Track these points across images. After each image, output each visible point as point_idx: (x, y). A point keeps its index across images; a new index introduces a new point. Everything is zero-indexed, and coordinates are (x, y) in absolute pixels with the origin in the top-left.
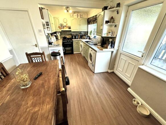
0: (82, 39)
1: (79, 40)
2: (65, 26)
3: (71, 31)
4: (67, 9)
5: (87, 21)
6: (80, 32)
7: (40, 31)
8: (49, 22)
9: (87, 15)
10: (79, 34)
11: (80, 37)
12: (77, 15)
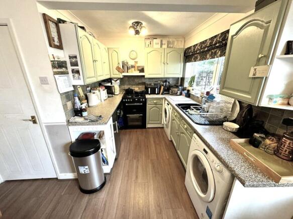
0: (168, 94)
1: (162, 98)
2: (133, 67)
3: (144, 76)
4: (134, 29)
5: (182, 55)
6: (165, 80)
7: (44, 81)
8: (78, 57)
9: (185, 41)
10: (162, 83)
11: (165, 90)
12: (161, 41)
